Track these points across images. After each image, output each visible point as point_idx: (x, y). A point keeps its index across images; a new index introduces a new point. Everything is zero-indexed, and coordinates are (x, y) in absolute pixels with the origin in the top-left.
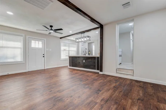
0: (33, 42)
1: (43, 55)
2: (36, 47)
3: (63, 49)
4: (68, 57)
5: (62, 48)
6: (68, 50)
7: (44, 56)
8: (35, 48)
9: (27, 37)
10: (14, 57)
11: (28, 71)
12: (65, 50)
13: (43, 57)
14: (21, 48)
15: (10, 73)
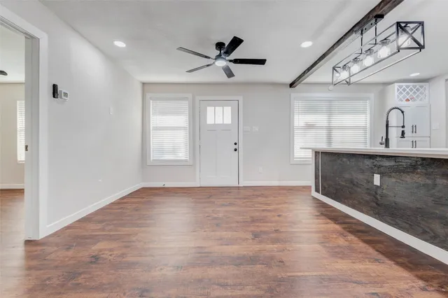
0: (210, 110)
1: (236, 144)
2: (225, 123)
3: (302, 124)
4: (310, 155)
5: (300, 120)
6: (325, 124)
7: (236, 147)
8: (223, 124)
9: (198, 98)
10: (174, 151)
11: (199, 186)
12: (309, 127)
13: (236, 150)
14: (184, 128)
15: (168, 185)
